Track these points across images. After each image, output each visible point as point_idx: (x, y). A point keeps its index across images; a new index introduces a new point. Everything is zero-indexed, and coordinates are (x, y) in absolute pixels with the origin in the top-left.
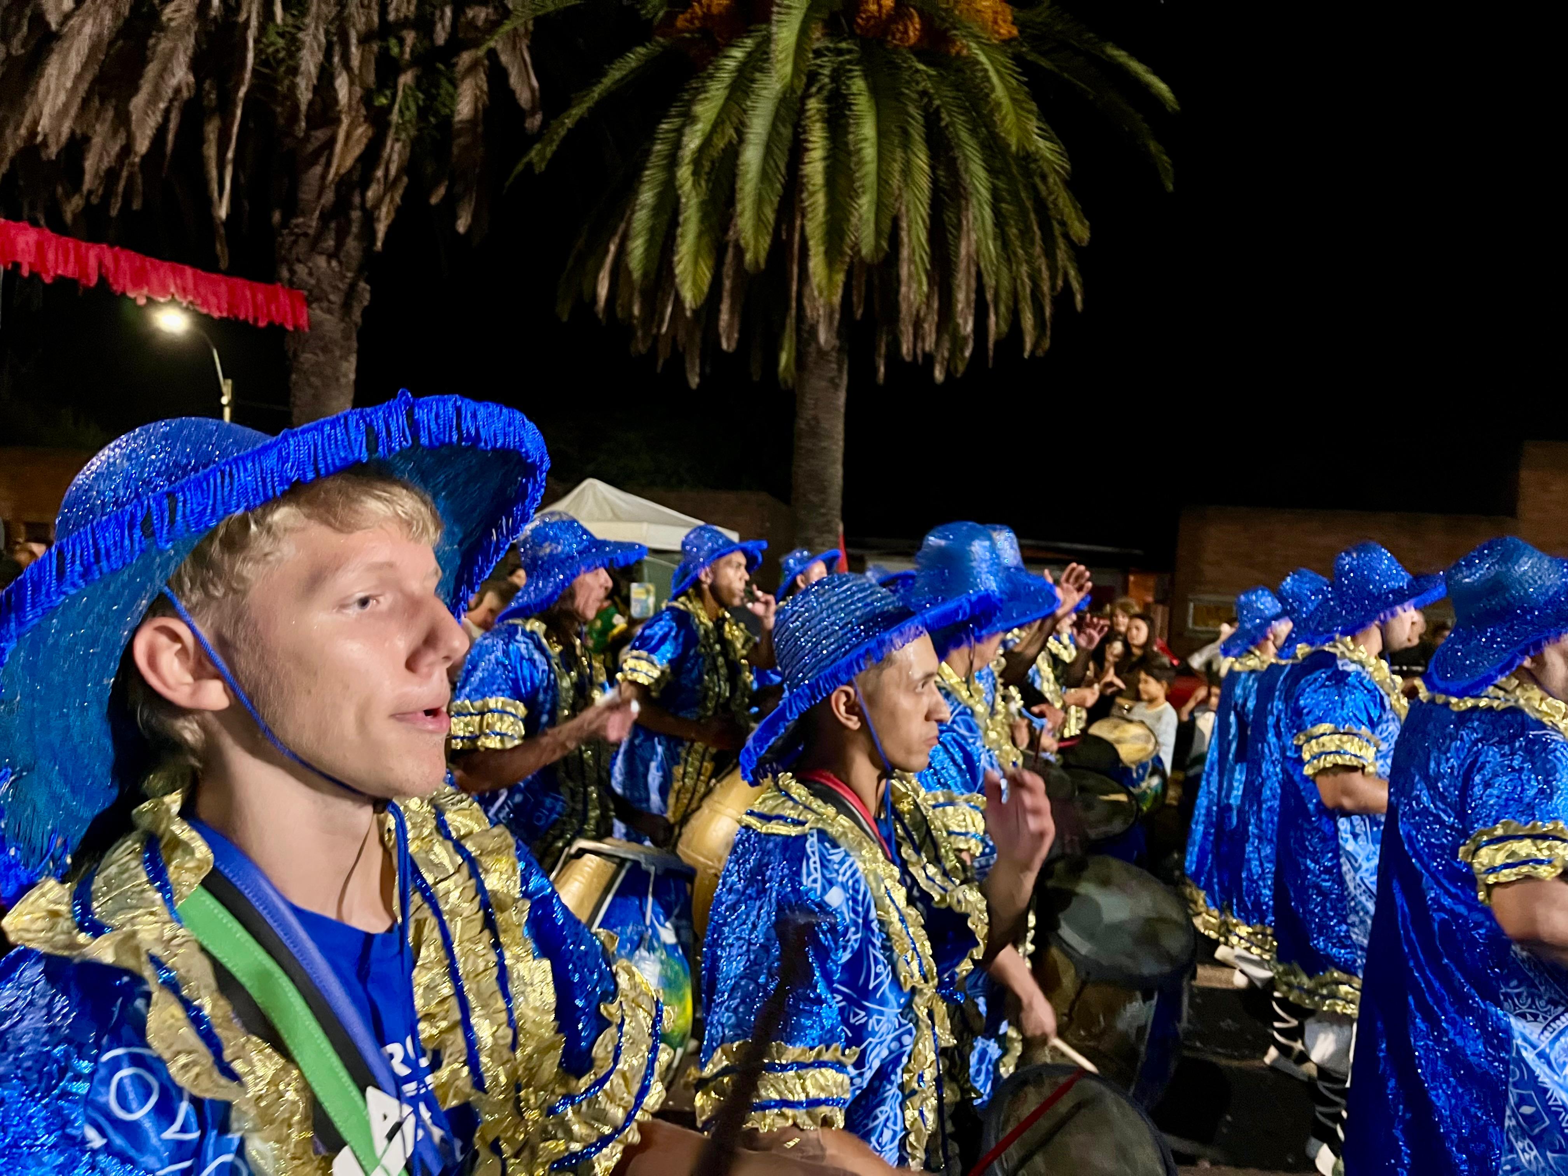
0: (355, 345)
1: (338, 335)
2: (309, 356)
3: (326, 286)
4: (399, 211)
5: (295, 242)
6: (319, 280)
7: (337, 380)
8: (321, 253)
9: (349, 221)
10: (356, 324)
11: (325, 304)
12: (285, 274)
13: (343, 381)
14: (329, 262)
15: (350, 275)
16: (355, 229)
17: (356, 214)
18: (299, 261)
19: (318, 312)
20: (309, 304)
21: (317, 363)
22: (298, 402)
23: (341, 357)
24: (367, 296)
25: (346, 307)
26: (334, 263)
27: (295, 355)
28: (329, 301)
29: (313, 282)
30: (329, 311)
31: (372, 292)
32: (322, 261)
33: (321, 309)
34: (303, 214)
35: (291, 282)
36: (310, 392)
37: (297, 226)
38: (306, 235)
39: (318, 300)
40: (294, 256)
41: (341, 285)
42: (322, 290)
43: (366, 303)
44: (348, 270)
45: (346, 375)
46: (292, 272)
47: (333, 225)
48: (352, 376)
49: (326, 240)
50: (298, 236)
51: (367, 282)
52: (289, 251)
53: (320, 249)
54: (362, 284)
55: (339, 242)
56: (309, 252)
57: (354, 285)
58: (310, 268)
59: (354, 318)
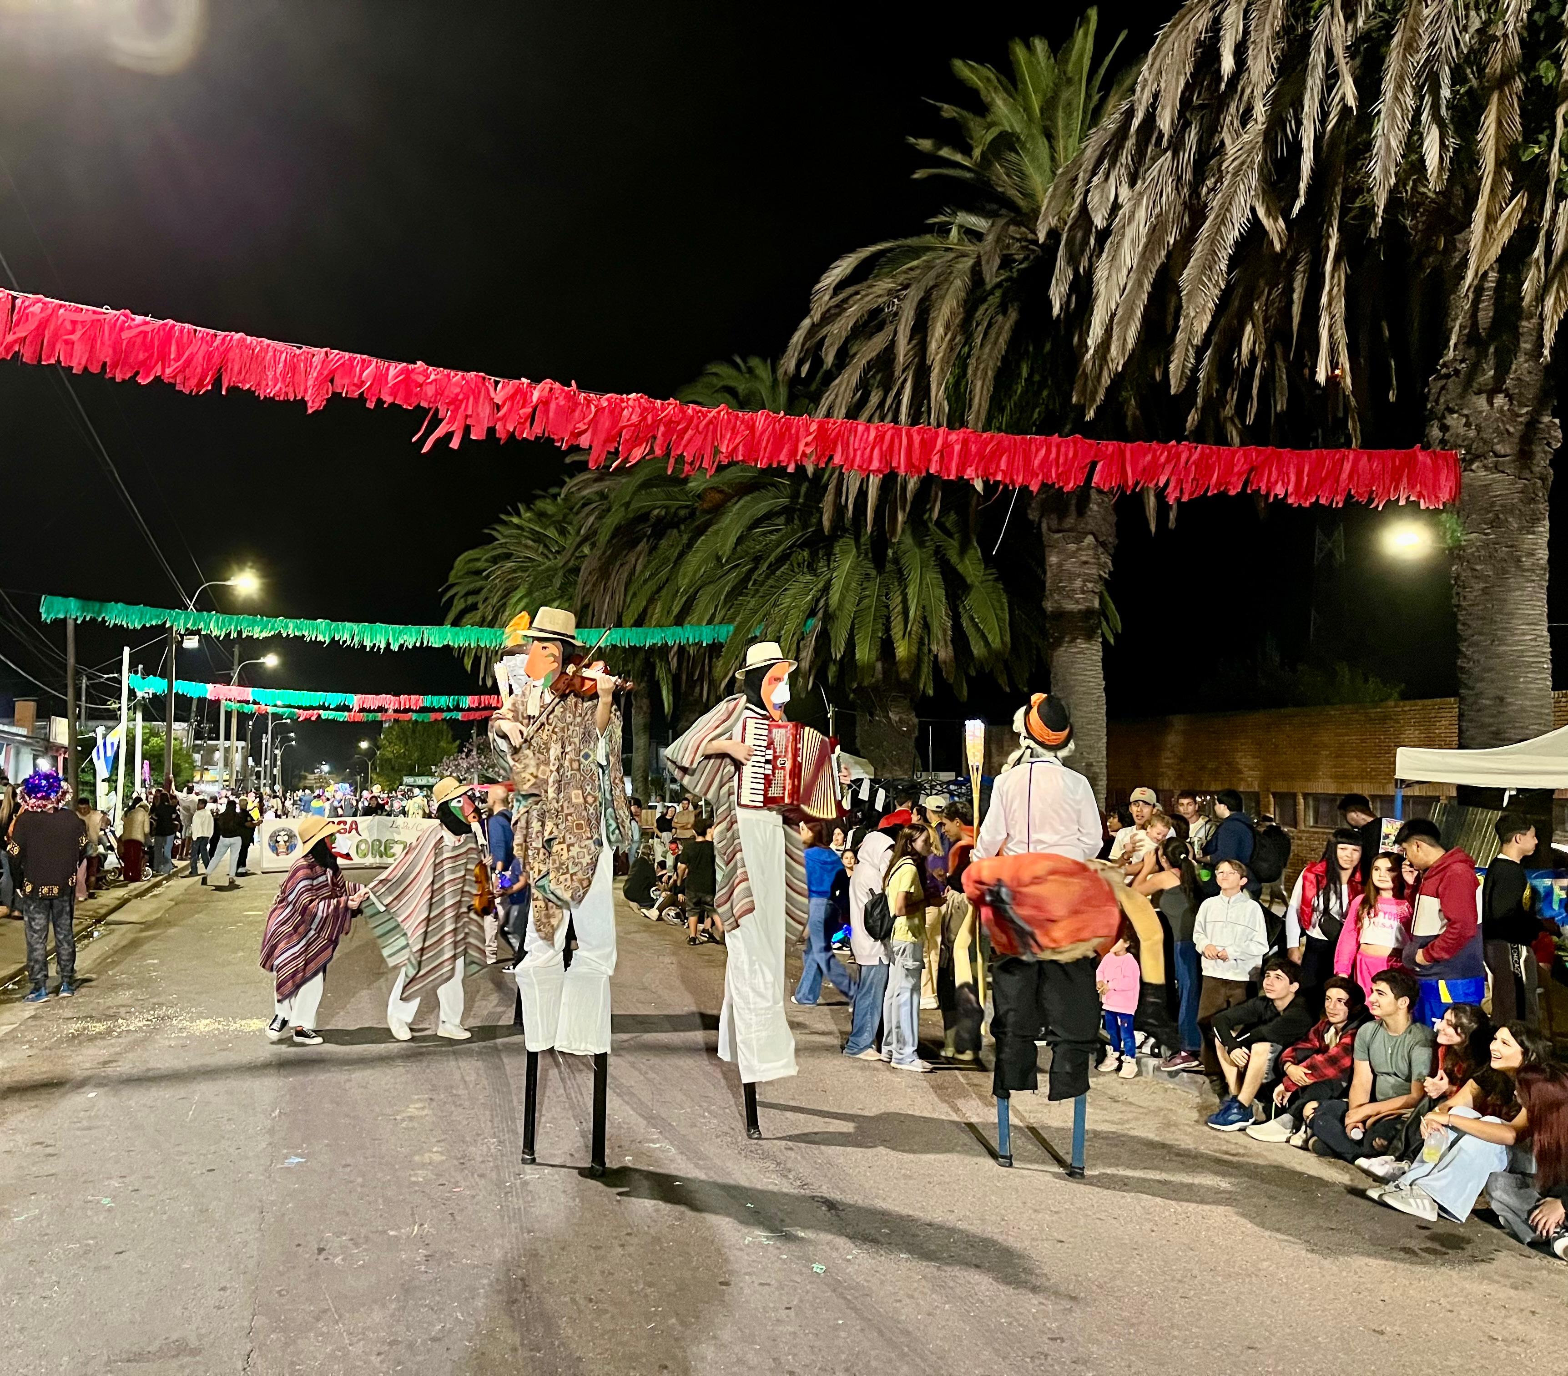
0: (1543, 507)
1: (1514, 499)
2: (1474, 535)
3: (1488, 434)
5: (1444, 387)
6: (1479, 429)
8: (1479, 393)
9: (1516, 337)
10: (1542, 477)
11: (1491, 460)
12: (1436, 432)
13: (1527, 562)
14: (1491, 403)
15: (1524, 410)
16: (1528, 346)
18: (1451, 411)
19: (1482, 472)
21: (1486, 545)
22: (1463, 603)
23: (1520, 529)
24: (1559, 434)
25: (1524, 456)
26: (1500, 400)
28: (1496, 455)
29: (1472, 433)
30: (1497, 468)
32: (1481, 402)
33: (1486, 467)
35: (1444, 442)
36: (1477, 585)
38: (1457, 372)
39: (1477, 457)
40: (1442, 407)
41: (1511, 430)
42: (1485, 442)
43: (1556, 445)
44: (1522, 405)
45: (1531, 554)
46: (1444, 428)
47: (1492, 349)
48: (1543, 554)
49: (1484, 372)
50: (1447, 376)
51: (1555, 414)
52: (1437, 401)
53: (1475, 386)
54: (1546, 419)
55: (1503, 370)
56: (1462, 396)
57: (1532, 424)
58: (1467, 416)
59: (1537, 469)
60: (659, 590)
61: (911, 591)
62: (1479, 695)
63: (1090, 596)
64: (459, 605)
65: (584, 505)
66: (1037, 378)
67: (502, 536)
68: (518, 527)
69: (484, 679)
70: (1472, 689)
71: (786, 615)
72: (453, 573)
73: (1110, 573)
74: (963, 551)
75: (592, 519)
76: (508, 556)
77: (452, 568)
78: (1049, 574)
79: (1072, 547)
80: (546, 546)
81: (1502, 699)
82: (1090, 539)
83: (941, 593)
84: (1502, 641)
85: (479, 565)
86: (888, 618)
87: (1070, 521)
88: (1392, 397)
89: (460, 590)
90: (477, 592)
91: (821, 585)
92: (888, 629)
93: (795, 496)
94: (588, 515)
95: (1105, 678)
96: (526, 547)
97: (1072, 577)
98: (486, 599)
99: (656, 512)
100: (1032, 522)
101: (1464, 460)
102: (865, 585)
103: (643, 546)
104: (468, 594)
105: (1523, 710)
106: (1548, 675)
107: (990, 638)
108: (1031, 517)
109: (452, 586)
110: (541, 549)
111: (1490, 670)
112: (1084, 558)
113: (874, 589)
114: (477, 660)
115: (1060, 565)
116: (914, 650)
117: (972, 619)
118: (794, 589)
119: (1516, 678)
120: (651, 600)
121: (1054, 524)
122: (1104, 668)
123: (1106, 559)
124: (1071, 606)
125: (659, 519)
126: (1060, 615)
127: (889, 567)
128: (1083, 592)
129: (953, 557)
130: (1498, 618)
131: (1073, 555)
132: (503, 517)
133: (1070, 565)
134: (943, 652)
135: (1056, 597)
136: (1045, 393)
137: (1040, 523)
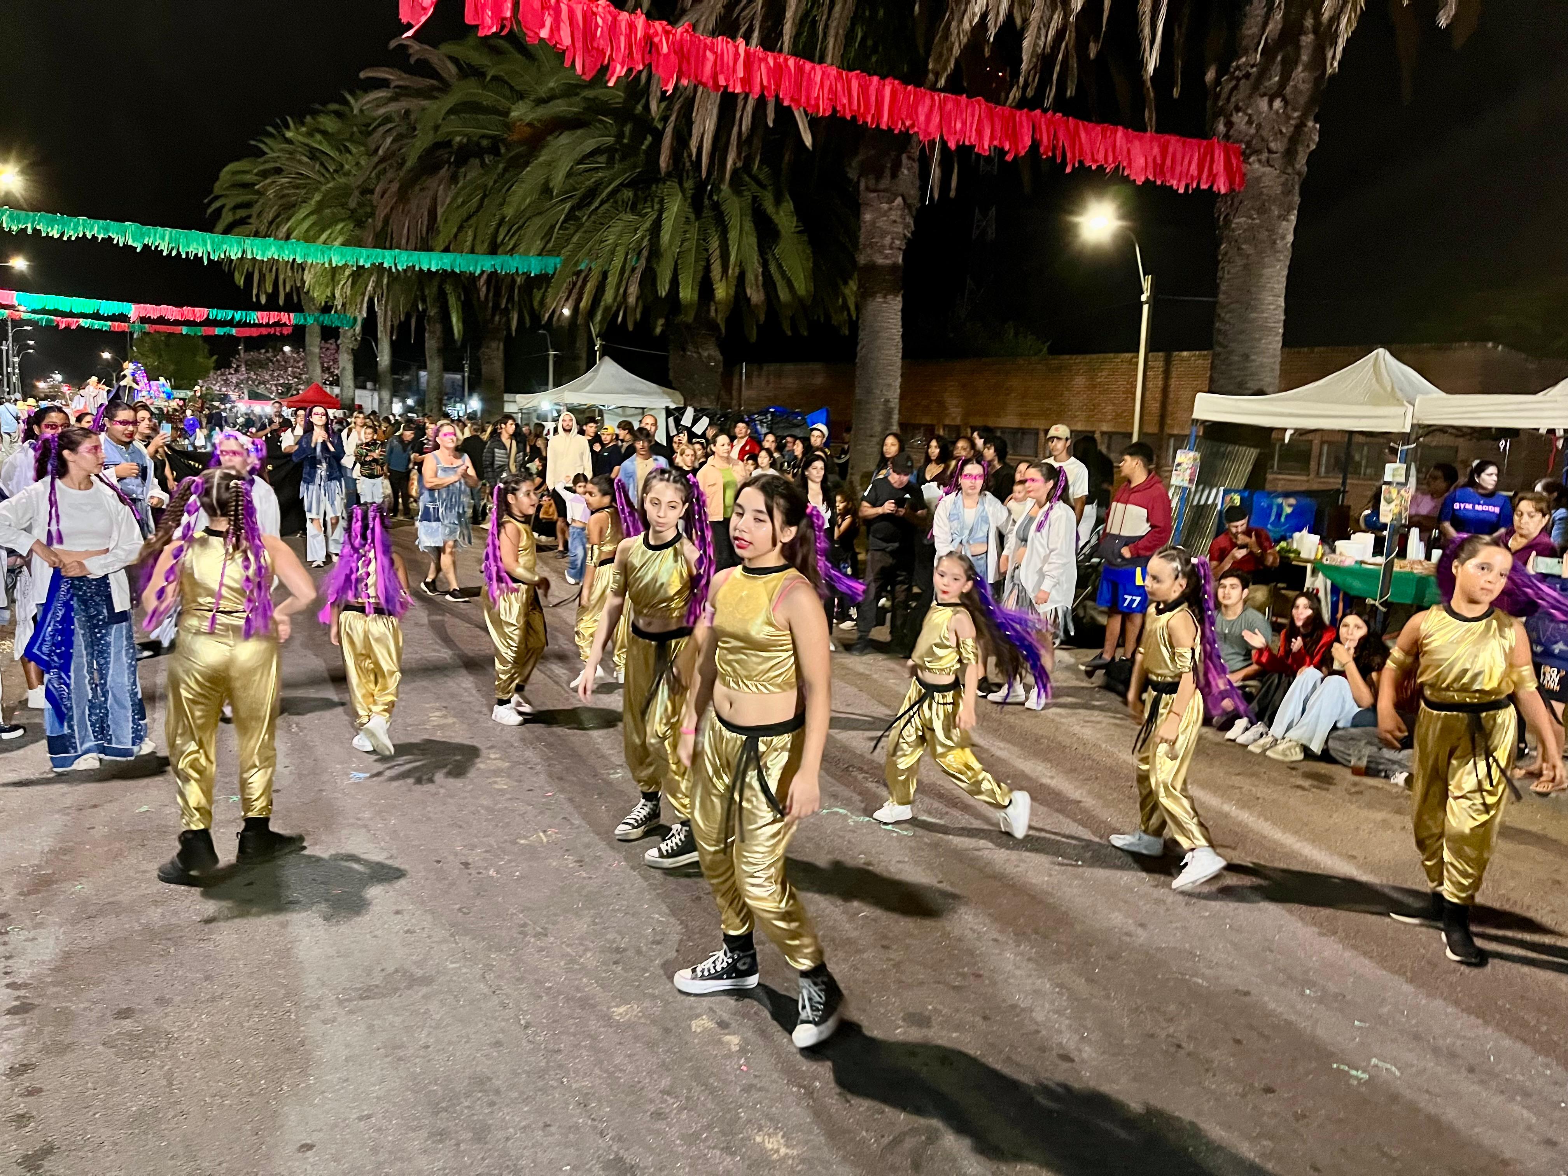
0: (1297, 199)
1: (1278, 190)
2: (1243, 219)
3: (1265, 133)
4: (1363, 18)
5: (1235, 88)
6: (1259, 127)
7: (1275, 243)
8: (1264, 95)
9: (1298, 48)
10: (1299, 174)
12: (1221, 128)
13: (1278, 244)
14: (1270, 106)
15: (1296, 114)
16: (1305, 58)
17: (1307, 39)
18: (1238, 109)
19: (1256, 166)
20: (1245, 156)
21: (1251, 228)
22: (1226, 276)
23: (1279, 217)
24: (1316, 137)
25: (1290, 154)
26: (1278, 104)
27: (1227, 221)
28: (1270, 151)
29: (1253, 131)
30: (1268, 163)
31: (1321, 133)
32: (1263, 104)
33: (1260, 161)
34: (1246, 52)
35: (1227, 136)
36: (1240, 262)
37: (1238, 68)
38: (1247, 76)
39: (1258, 152)
40: (1232, 106)
41: (1284, 130)
42: (1263, 140)
43: (1313, 147)
44: (1295, 109)
45: (1283, 238)
46: (1229, 124)
47: (1279, 58)
48: (1290, 238)
49: (1270, 77)
50: (1238, 79)
51: (1316, 121)
52: (1228, 99)
53: (1262, 90)
54: (1310, 124)
55: (1286, 77)
56: (1250, 96)
57: (1300, 126)
58: (1250, 116)
59: (1298, 166)
60: (469, 217)
61: (733, 235)
62: (1231, 352)
63: (896, 252)
64: (227, 218)
65: (379, 125)
66: (870, 43)
67: (274, 150)
68: (289, 141)
69: (258, 296)
70: (1226, 347)
71: (613, 252)
72: (217, 184)
73: (913, 233)
74: (778, 202)
75: (389, 140)
76: (278, 171)
77: (217, 178)
78: (863, 230)
79: (885, 206)
80: (322, 164)
81: (1246, 357)
82: (899, 200)
83: (753, 240)
84: (1254, 309)
85: (248, 178)
86: (708, 260)
87: (885, 183)
88: (1176, 93)
89: (230, 203)
90: (248, 205)
91: (647, 225)
92: (707, 269)
93: (620, 136)
94: (384, 137)
95: (903, 326)
96: (300, 162)
97: (884, 234)
98: (260, 214)
99: (458, 139)
100: (850, 181)
101: (1243, 153)
102: (687, 227)
103: (443, 172)
104: (237, 207)
105: (1262, 365)
106: (1279, 338)
107: (796, 285)
108: (850, 176)
109: (217, 198)
110: (317, 166)
111: (1242, 332)
112: (893, 218)
113: (693, 234)
114: (249, 277)
115: (873, 222)
116: (732, 292)
117: (780, 266)
118: (617, 227)
119: (1260, 339)
120: (461, 228)
121: (872, 183)
122: (903, 319)
123: (909, 220)
124: (880, 261)
125: (461, 146)
126: (872, 267)
127: (707, 213)
128: (891, 248)
129: (770, 208)
130: (1254, 289)
131: (885, 214)
132: (270, 129)
133: (882, 223)
134: (755, 295)
135: (869, 251)
136: (874, 59)
137: (858, 182)
